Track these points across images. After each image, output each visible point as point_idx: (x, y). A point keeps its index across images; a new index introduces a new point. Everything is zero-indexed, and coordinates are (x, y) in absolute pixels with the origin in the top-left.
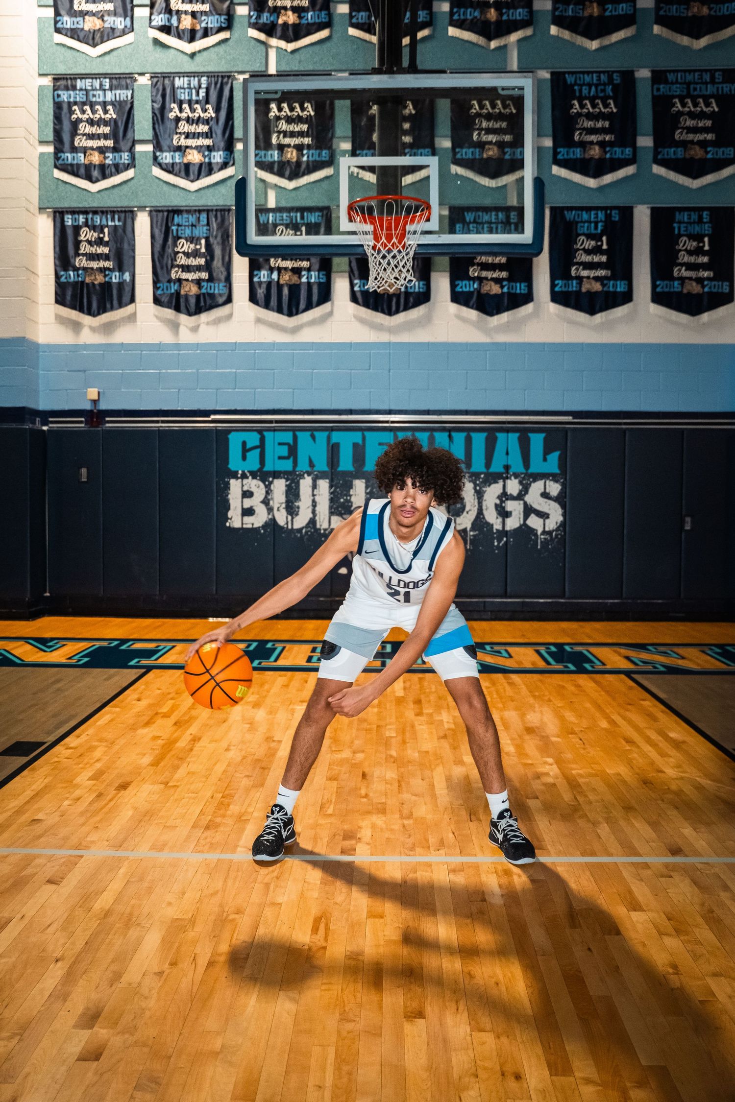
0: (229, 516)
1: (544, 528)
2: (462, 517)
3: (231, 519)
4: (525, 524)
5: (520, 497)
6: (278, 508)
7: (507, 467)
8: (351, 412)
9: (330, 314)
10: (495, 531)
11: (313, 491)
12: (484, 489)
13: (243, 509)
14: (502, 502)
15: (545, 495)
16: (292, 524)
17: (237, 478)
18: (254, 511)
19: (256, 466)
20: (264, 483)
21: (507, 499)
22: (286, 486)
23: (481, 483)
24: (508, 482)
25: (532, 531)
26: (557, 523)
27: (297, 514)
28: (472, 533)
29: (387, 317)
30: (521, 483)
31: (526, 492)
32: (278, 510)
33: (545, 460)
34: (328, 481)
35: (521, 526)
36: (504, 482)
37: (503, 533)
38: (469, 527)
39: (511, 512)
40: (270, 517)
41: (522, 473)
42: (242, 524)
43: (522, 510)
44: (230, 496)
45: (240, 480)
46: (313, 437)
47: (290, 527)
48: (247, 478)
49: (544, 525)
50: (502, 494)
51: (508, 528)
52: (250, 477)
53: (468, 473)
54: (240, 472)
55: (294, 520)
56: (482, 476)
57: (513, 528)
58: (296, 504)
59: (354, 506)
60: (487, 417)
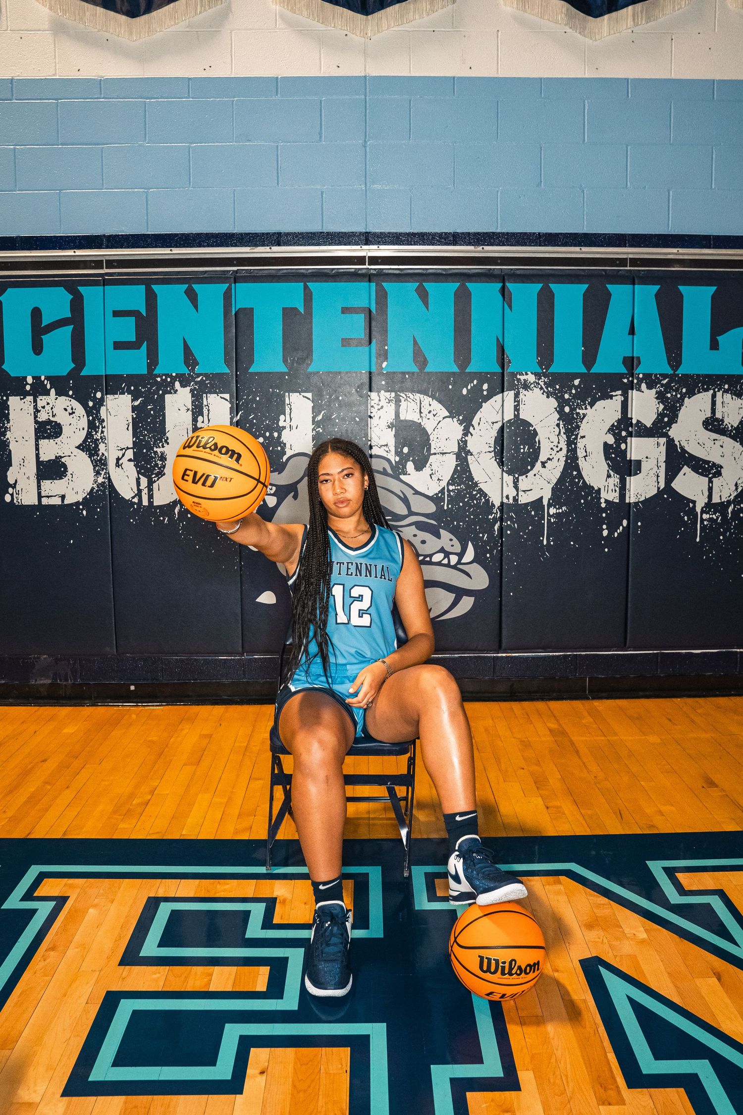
0: (11, 481)
1: (710, 497)
2: (531, 474)
3: (14, 486)
4: (668, 488)
5: (659, 429)
6: (118, 459)
7: (631, 362)
8: (278, 239)
9: (229, 8)
10: (603, 505)
11: (195, 420)
12: (581, 412)
13: (39, 463)
14: (620, 440)
15: (713, 424)
16: (151, 497)
17: (24, 394)
18: (65, 466)
19: (65, 367)
20: (85, 406)
21: (630, 435)
22: (134, 409)
23: (575, 397)
24: (634, 395)
25: (683, 503)
26: (736, 485)
27: (161, 474)
28: (552, 511)
29: (359, 16)
30: (660, 397)
31: (673, 419)
32: (118, 465)
33: (714, 345)
34: (227, 396)
35: (660, 493)
36: (625, 395)
37: (621, 508)
38: (547, 495)
39: (639, 463)
40: (100, 480)
41: (665, 376)
42: (40, 497)
43: (663, 458)
44: (8, 435)
45: (30, 398)
46: (192, 296)
47: (145, 502)
48: (47, 393)
49: (710, 489)
50: (619, 421)
51: (631, 498)
52: (53, 391)
53: (545, 375)
54: (30, 380)
55: (155, 486)
56: (577, 382)
57: (643, 499)
58: (159, 450)
59: (289, 453)
60: (584, 249)
